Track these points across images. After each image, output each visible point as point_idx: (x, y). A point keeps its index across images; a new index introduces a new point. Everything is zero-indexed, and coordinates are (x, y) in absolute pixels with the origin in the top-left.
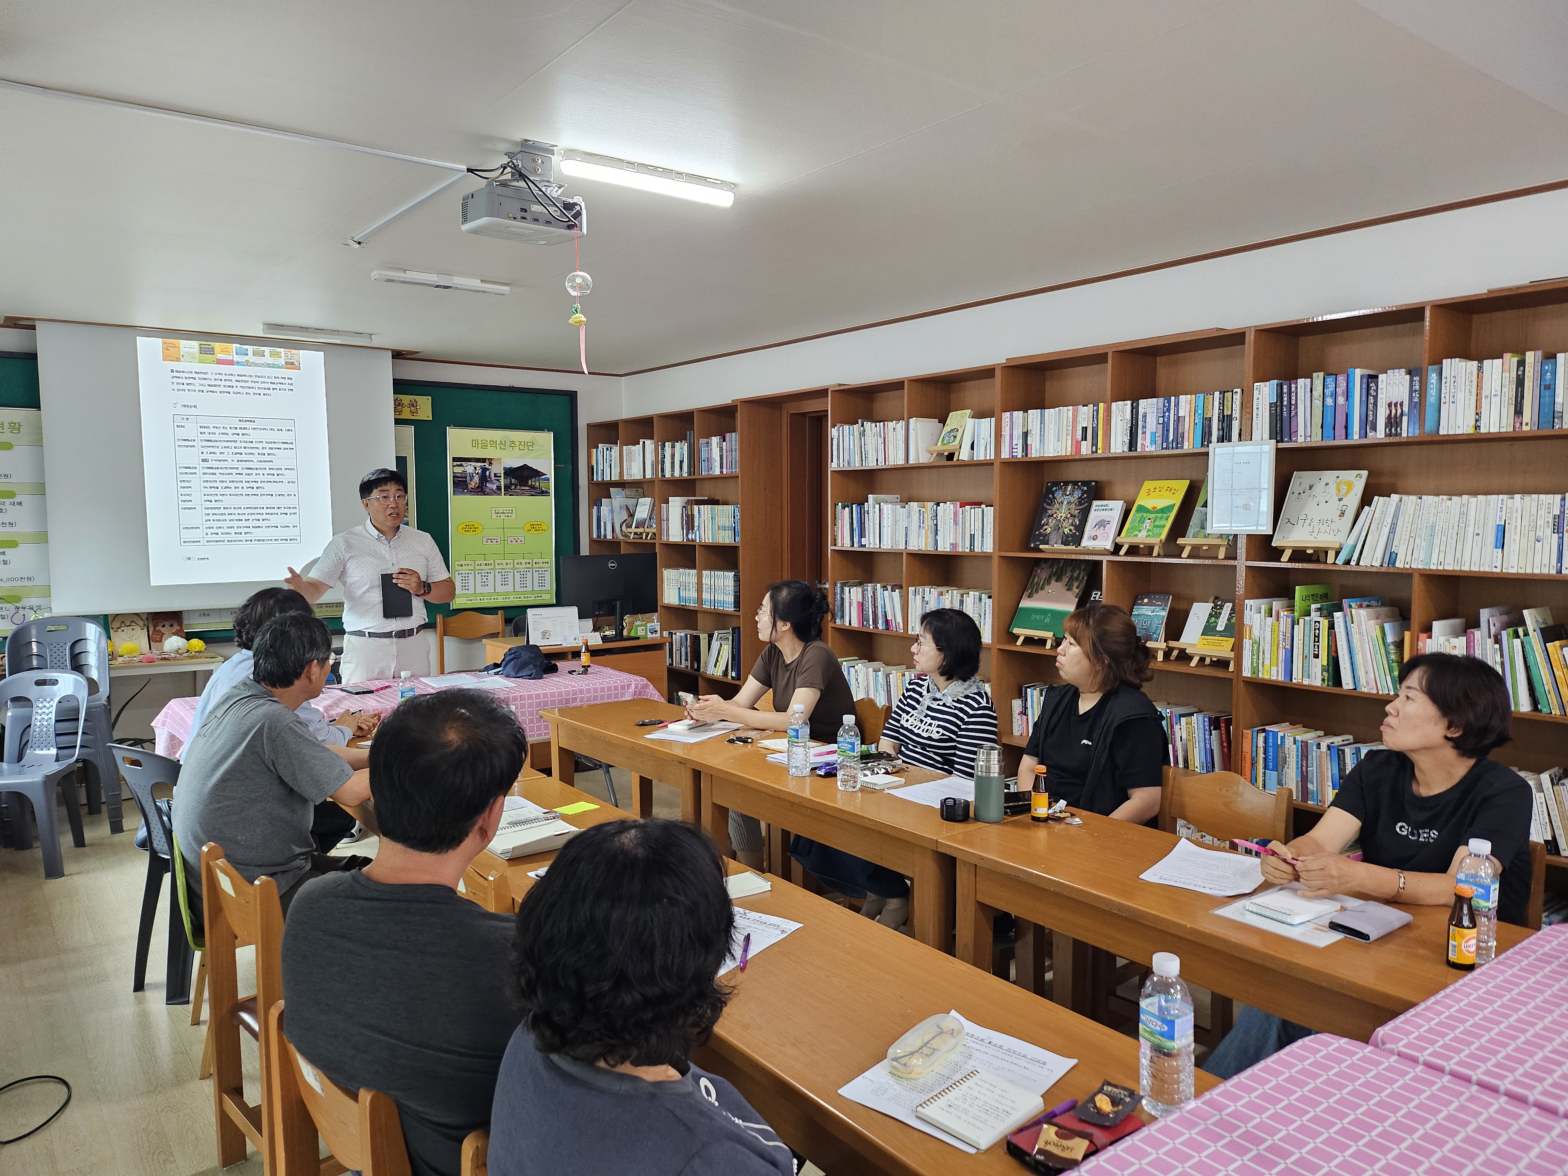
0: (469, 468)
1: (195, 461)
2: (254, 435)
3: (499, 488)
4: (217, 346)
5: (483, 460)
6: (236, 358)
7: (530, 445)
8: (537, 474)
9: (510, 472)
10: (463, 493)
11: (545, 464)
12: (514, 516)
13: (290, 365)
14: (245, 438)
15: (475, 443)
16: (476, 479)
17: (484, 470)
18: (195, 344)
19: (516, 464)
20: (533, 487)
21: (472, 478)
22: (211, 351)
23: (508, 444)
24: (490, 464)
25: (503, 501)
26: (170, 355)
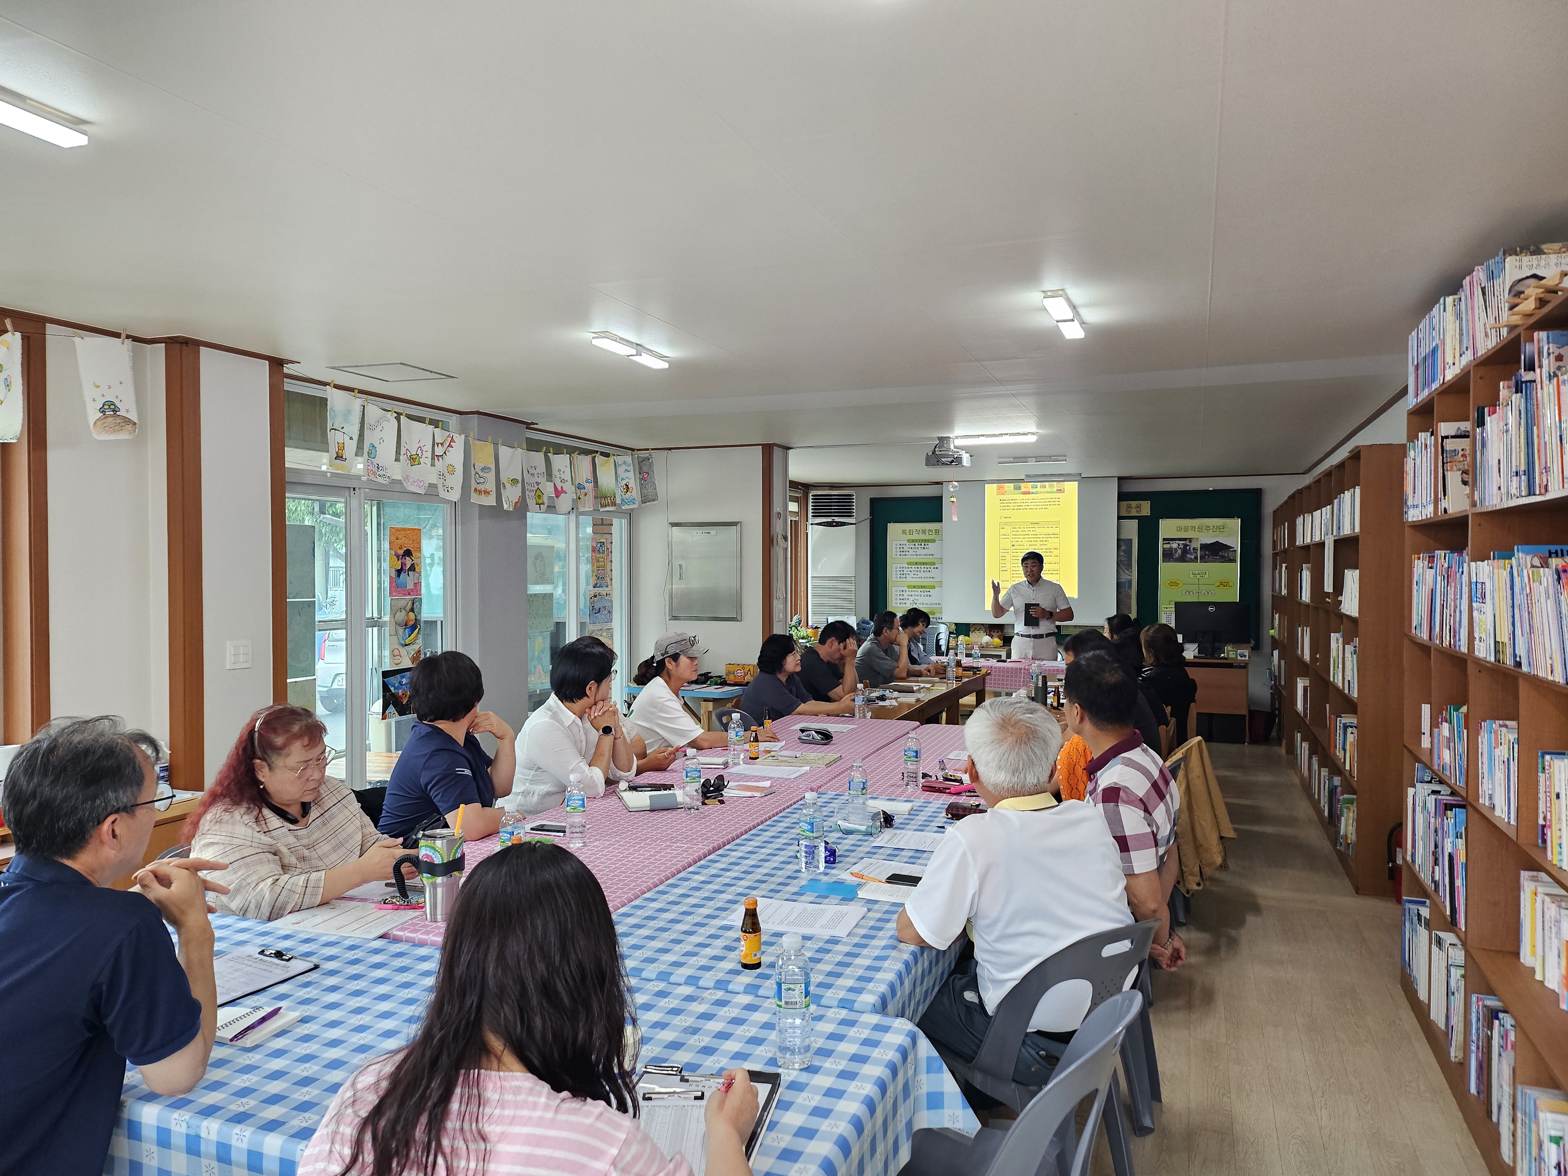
0: (1175, 545)
1: (1009, 546)
2: (1039, 531)
3: (1196, 558)
4: (1022, 485)
5: (1185, 539)
6: (1032, 490)
7: (1221, 529)
8: (1227, 547)
9: (1204, 547)
10: (1169, 561)
11: (1235, 542)
12: (1206, 576)
13: (1059, 491)
14: (1034, 533)
15: (1179, 529)
16: (1179, 551)
17: (1185, 546)
18: (1012, 485)
19: (1210, 541)
20: (1223, 557)
21: (1176, 550)
22: (1019, 488)
23: (1204, 528)
24: (1190, 542)
25: (1199, 566)
26: (1000, 492)
